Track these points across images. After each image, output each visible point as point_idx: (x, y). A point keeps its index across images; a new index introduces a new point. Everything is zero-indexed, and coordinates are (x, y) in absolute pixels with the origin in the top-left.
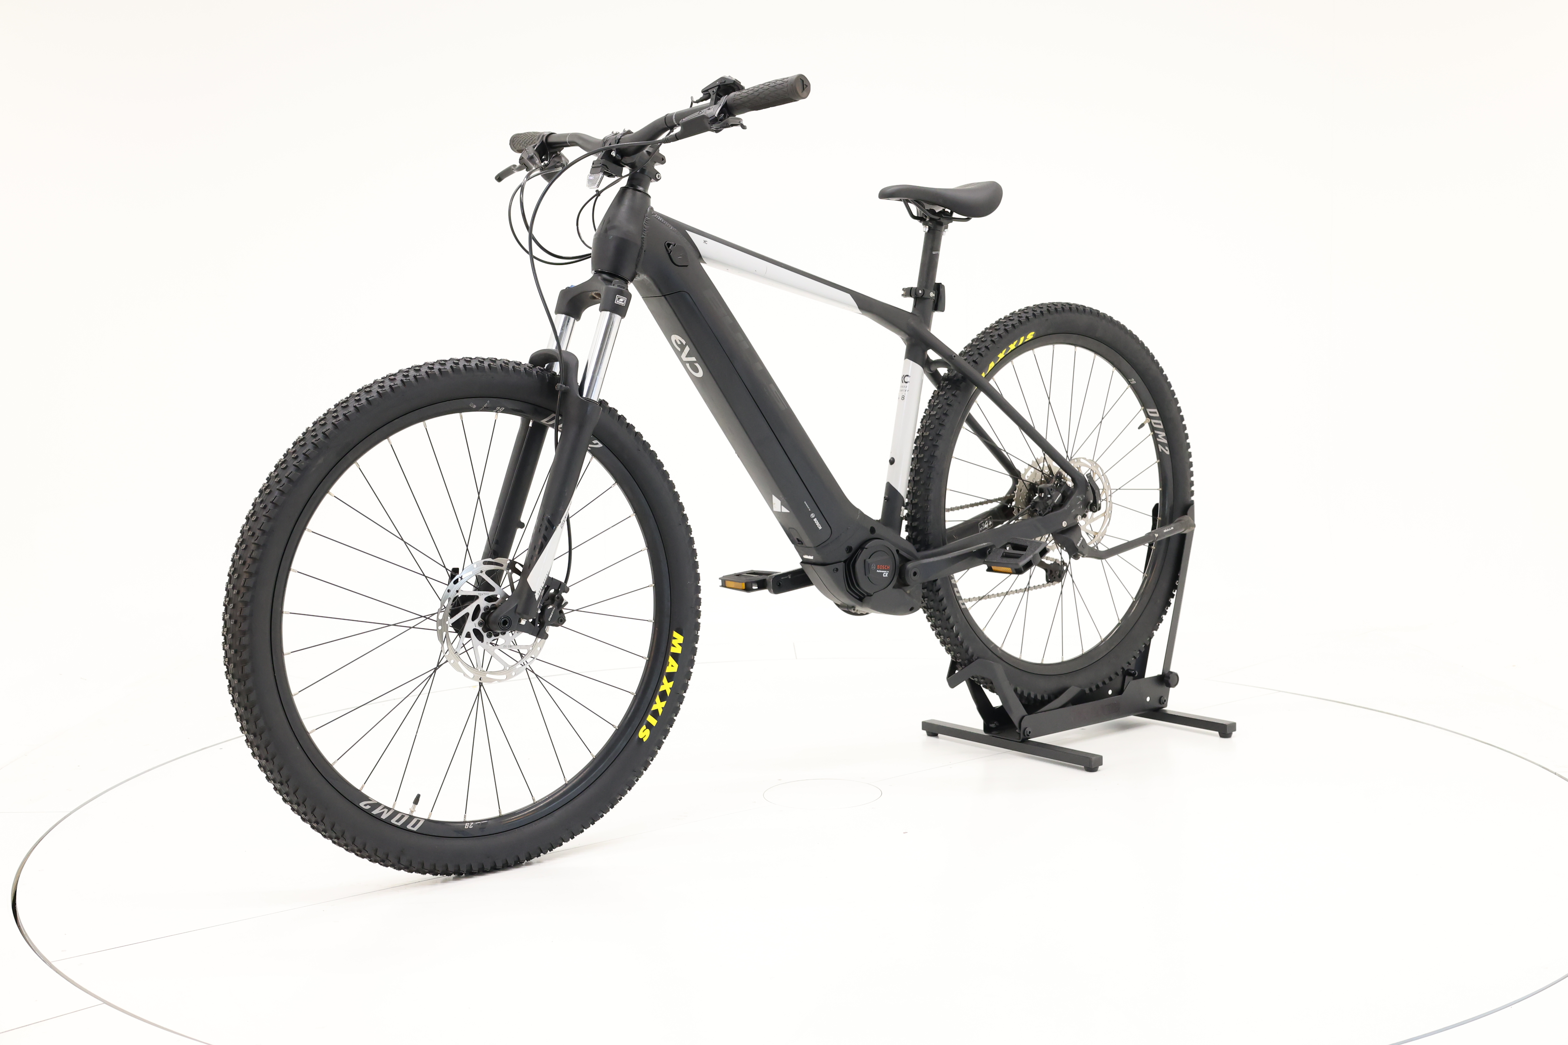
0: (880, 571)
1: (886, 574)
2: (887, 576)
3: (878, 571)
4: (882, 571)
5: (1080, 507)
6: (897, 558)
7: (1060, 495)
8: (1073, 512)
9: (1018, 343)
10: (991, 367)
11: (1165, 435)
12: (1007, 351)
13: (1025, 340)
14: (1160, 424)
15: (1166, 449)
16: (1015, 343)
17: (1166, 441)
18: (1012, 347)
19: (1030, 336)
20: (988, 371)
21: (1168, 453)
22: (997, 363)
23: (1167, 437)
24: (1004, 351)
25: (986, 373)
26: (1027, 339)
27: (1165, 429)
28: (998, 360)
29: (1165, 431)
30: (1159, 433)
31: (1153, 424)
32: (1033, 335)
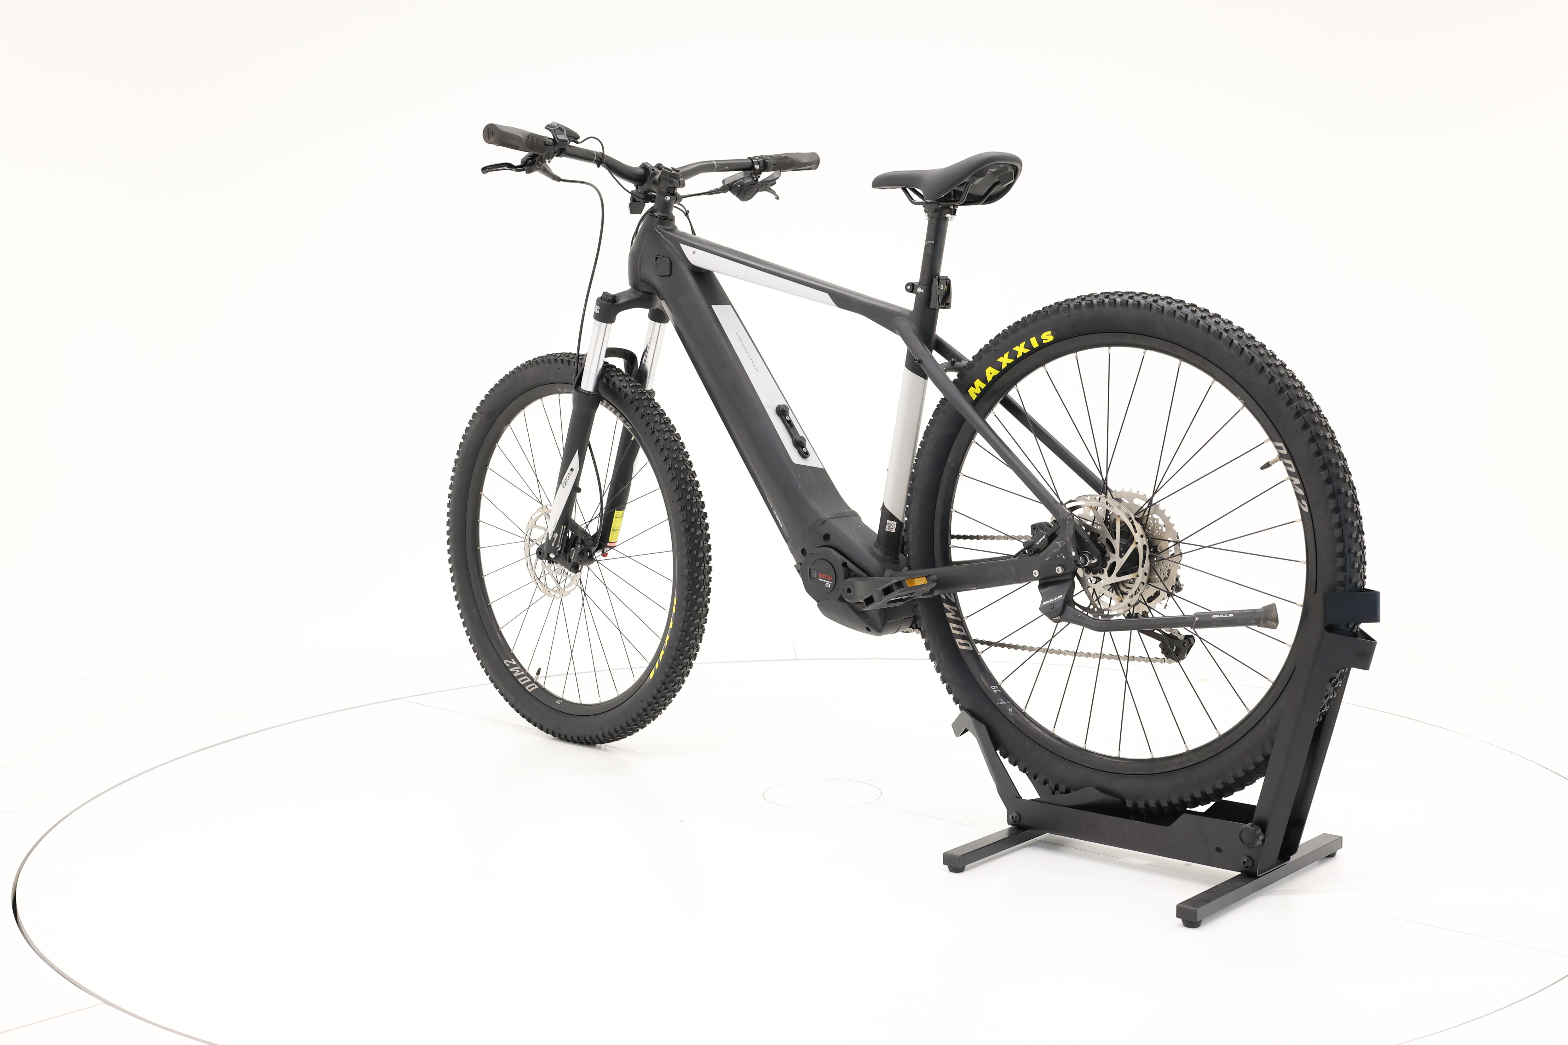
0: (822, 580)
1: (828, 584)
2: (829, 586)
3: (821, 580)
4: (824, 581)
5: (1058, 556)
6: (841, 571)
7: (1044, 537)
8: (1046, 560)
9: (1028, 345)
10: (991, 374)
11: (1299, 483)
12: (1013, 355)
13: (1040, 341)
14: (1290, 465)
15: (1303, 503)
16: (1023, 344)
17: (1301, 492)
18: (1021, 349)
19: (1047, 337)
20: (989, 379)
21: (1306, 509)
22: (1003, 368)
23: (1302, 486)
24: (1006, 355)
25: (984, 380)
26: (1043, 340)
27: (1298, 474)
28: (1004, 366)
29: (1298, 476)
30: (1294, 479)
31: (1285, 464)
32: (1051, 335)
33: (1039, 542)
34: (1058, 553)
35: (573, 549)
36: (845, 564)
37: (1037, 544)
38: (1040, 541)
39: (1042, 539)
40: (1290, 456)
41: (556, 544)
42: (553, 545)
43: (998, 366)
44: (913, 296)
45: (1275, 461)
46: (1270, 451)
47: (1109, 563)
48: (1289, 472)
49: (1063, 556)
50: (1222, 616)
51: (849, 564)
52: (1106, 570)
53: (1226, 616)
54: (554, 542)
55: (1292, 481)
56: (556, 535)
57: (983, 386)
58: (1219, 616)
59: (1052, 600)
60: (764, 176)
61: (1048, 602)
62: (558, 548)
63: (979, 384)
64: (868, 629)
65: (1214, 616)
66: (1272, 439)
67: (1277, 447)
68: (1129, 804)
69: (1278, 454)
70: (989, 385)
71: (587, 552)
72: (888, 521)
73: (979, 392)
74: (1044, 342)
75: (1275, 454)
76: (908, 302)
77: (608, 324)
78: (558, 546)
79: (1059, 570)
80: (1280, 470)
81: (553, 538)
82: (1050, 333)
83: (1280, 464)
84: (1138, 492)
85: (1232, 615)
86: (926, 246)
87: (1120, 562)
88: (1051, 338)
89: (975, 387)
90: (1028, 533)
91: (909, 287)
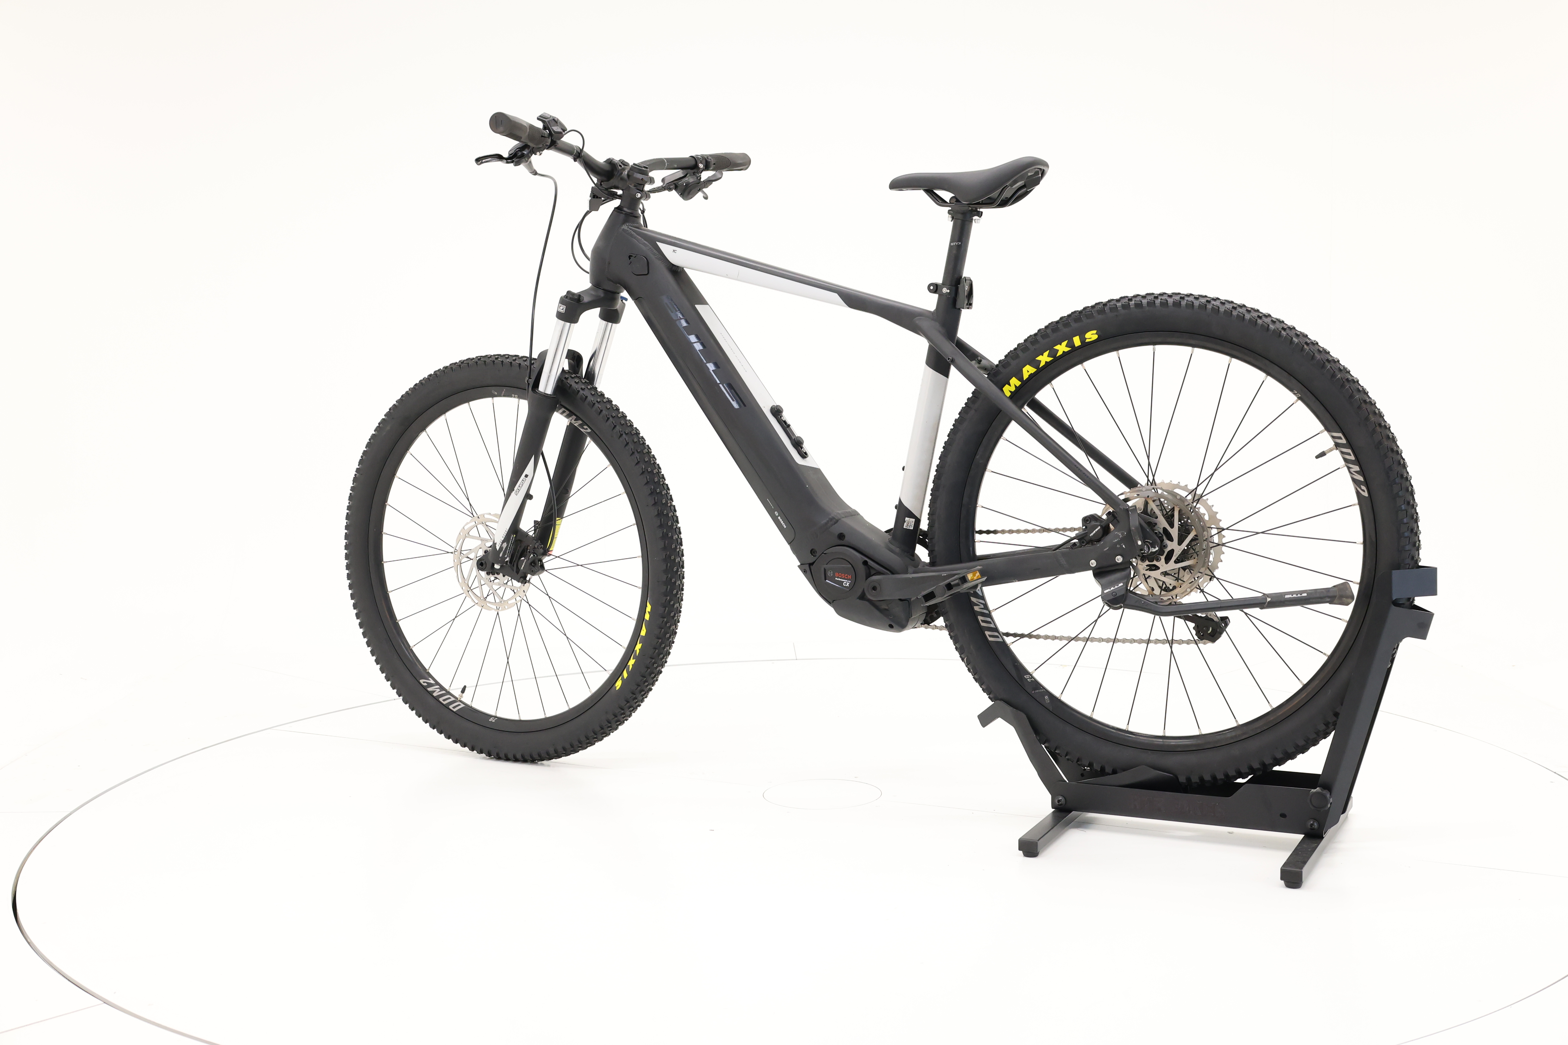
0: (839, 579)
1: (847, 583)
2: (848, 585)
3: (837, 579)
4: (842, 580)
5: (1118, 546)
6: (861, 569)
7: (1098, 529)
8: (1105, 550)
9: (1071, 344)
10: (1028, 372)
11: (1359, 470)
12: (1053, 353)
13: (1083, 340)
14: (1350, 453)
15: (1362, 488)
16: (1065, 343)
17: (1361, 478)
18: (1062, 348)
19: (1091, 336)
20: (1026, 376)
21: (1366, 494)
22: (1040, 367)
23: (1362, 472)
24: (1046, 353)
25: (1020, 378)
26: (1086, 339)
27: (1358, 462)
28: (1042, 364)
29: (1358, 464)
30: (1351, 466)
31: (1342, 453)
32: (1096, 334)
33: (1093, 533)
34: (1118, 543)
35: (523, 558)
36: (865, 563)
37: (1092, 534)
38: (1095, 532)
39: (1097, 530)
40: (1350, 445)
41: (504, 553)
42: (501, 555)
43: (1035, 364)
44: (936, 296)
45: (1331, 450)
46: (1326, 441)
47: (1167, 551)
48: (1345, 460)
49: (1124, 546)
50: (1295, 596)
51: (870, 562)
52: (1163, 558)
53: (1299, 595)
54: (502, 552)
55: (1349, 468)
56: (505, 545)
57: (1018, 383)
58: (1292, 595)
59: (1112, 588)
60: (705, 175)
61: (1109, 590)
62: (506, 558)
63: (1015, 382)
64: (891, 626)
65: (1286, 596)
66: (1327, 429)
67: (1333, 437)
68: (1182, 779)
69: (1334, 444)
70: (1024, 383)
71: (539, 561)
72: (907, 519)
73: (1013, 389)
74: (1087, 341)
75: (1331, 443)
76: (930, 303)
77: (572, 324)
78: (506, 556)
79: (1119, 559)
80: (1336, 458)
81: (501, 548)
82: (1095, 332)
83: (1336, 453)
84: (1179, 483)
85: (1305, 595)
86: (951, 247)
87: (1178, 550)
88: (1095, 337)
89: (1010, 385)
90: (1079, 524)
91: (932, 288)
